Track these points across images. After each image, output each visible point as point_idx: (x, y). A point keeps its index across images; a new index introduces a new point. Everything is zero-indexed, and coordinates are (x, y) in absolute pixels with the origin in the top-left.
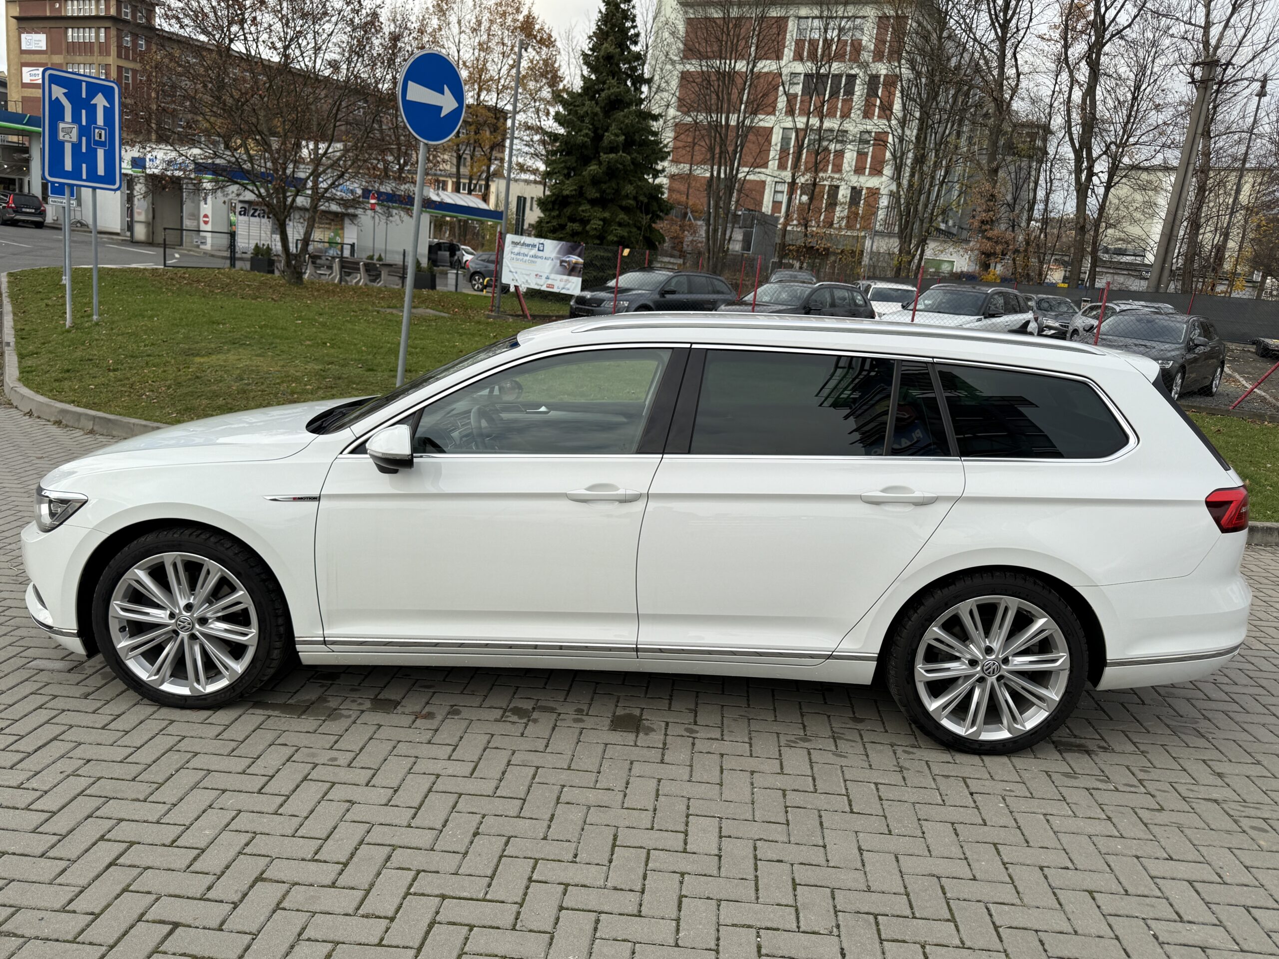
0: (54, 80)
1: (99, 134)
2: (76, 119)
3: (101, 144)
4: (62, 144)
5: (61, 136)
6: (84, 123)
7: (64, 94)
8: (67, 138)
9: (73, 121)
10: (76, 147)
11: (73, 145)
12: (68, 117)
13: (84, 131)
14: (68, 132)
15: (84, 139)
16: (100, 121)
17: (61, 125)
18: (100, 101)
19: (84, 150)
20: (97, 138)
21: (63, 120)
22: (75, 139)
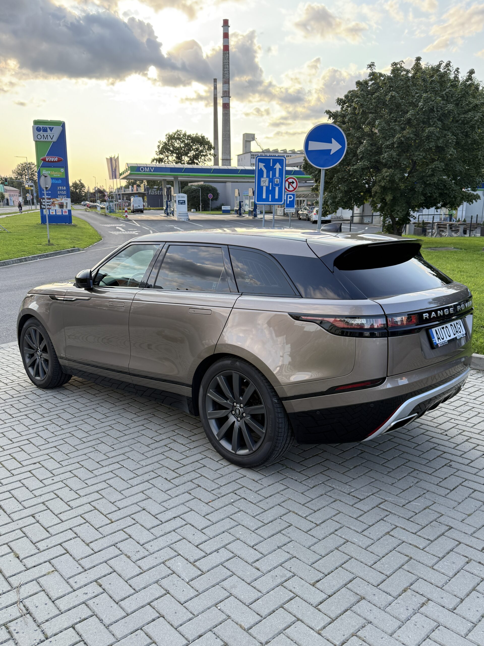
0: (260, 161)
1: (277, 181)
2: (268, 176)
3: (277, 185)
4: (262, 187)
5: (262, 185)
6: (271, 177)
7: (264, 166)
8: (264, 184)
9: (267, 177)
10: (267, 188)
11: (267, 187)
12: (265, 175)
13: (271, 181)
14: (265, 182)
15: (271, 184)
16: (277, 175)
17: (262, 179)
18: (278, 166)
19: (270, 189)
20: (276, 183)
21: (263, 177)
22: (267, 185)
